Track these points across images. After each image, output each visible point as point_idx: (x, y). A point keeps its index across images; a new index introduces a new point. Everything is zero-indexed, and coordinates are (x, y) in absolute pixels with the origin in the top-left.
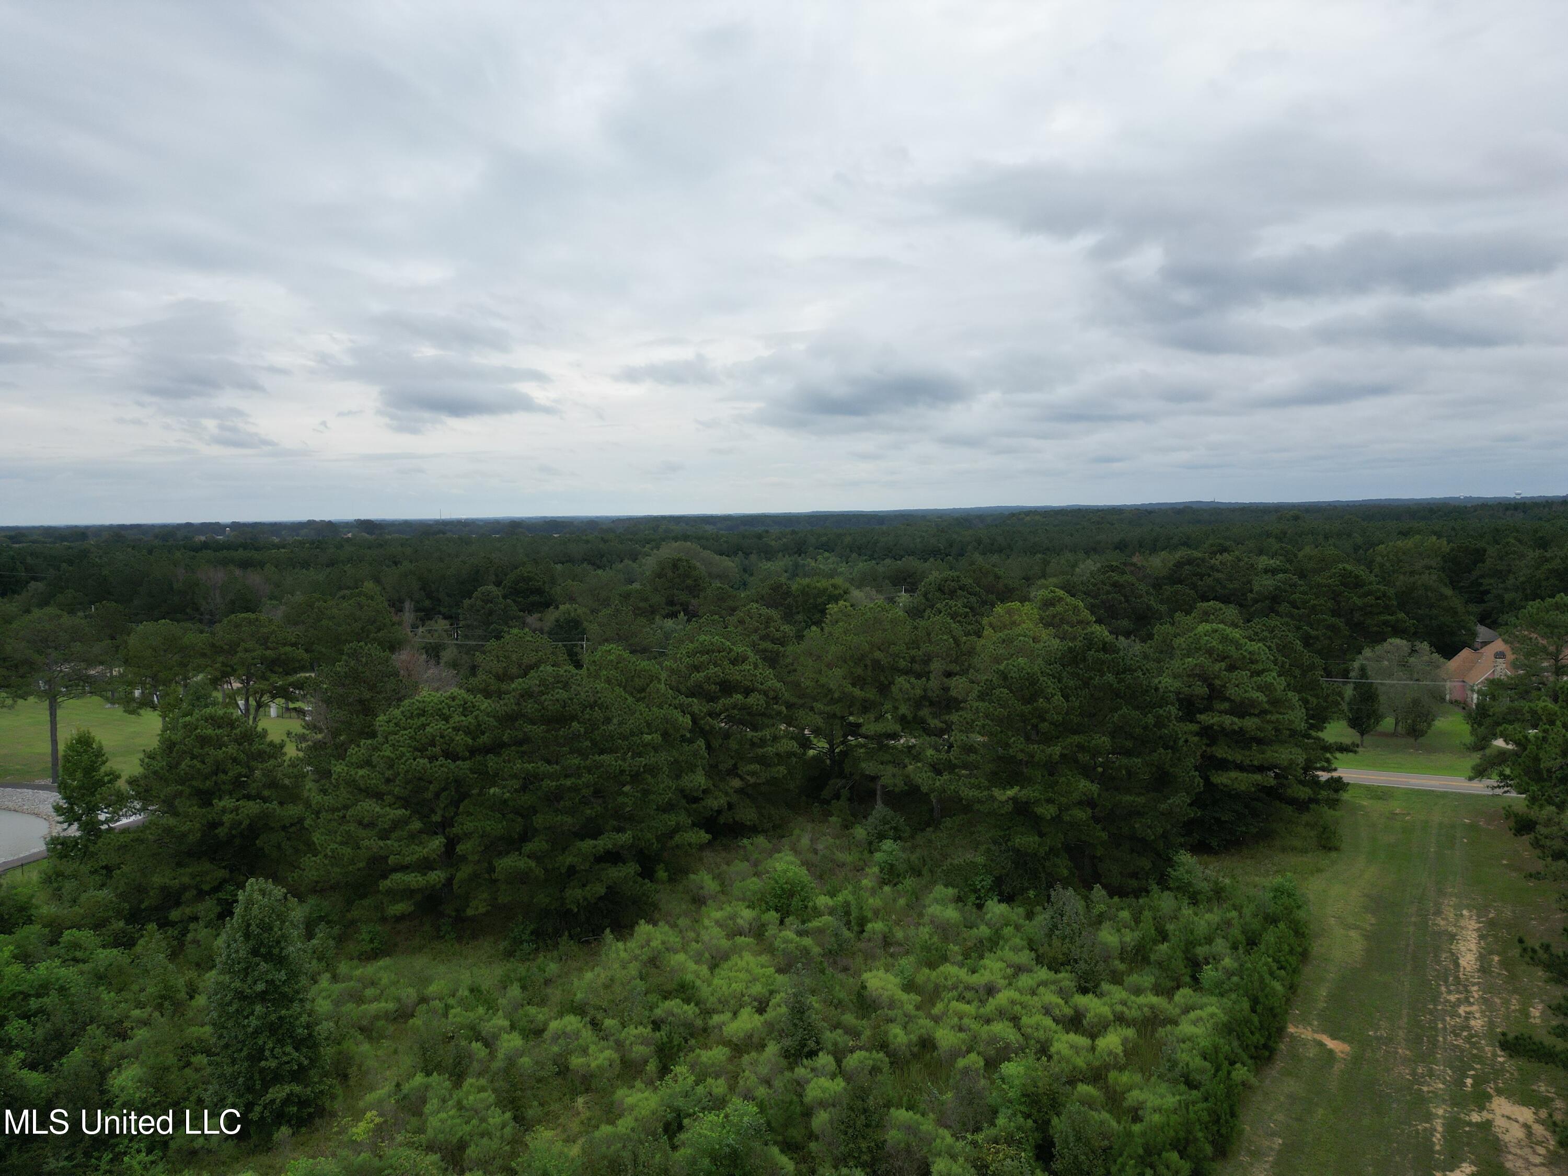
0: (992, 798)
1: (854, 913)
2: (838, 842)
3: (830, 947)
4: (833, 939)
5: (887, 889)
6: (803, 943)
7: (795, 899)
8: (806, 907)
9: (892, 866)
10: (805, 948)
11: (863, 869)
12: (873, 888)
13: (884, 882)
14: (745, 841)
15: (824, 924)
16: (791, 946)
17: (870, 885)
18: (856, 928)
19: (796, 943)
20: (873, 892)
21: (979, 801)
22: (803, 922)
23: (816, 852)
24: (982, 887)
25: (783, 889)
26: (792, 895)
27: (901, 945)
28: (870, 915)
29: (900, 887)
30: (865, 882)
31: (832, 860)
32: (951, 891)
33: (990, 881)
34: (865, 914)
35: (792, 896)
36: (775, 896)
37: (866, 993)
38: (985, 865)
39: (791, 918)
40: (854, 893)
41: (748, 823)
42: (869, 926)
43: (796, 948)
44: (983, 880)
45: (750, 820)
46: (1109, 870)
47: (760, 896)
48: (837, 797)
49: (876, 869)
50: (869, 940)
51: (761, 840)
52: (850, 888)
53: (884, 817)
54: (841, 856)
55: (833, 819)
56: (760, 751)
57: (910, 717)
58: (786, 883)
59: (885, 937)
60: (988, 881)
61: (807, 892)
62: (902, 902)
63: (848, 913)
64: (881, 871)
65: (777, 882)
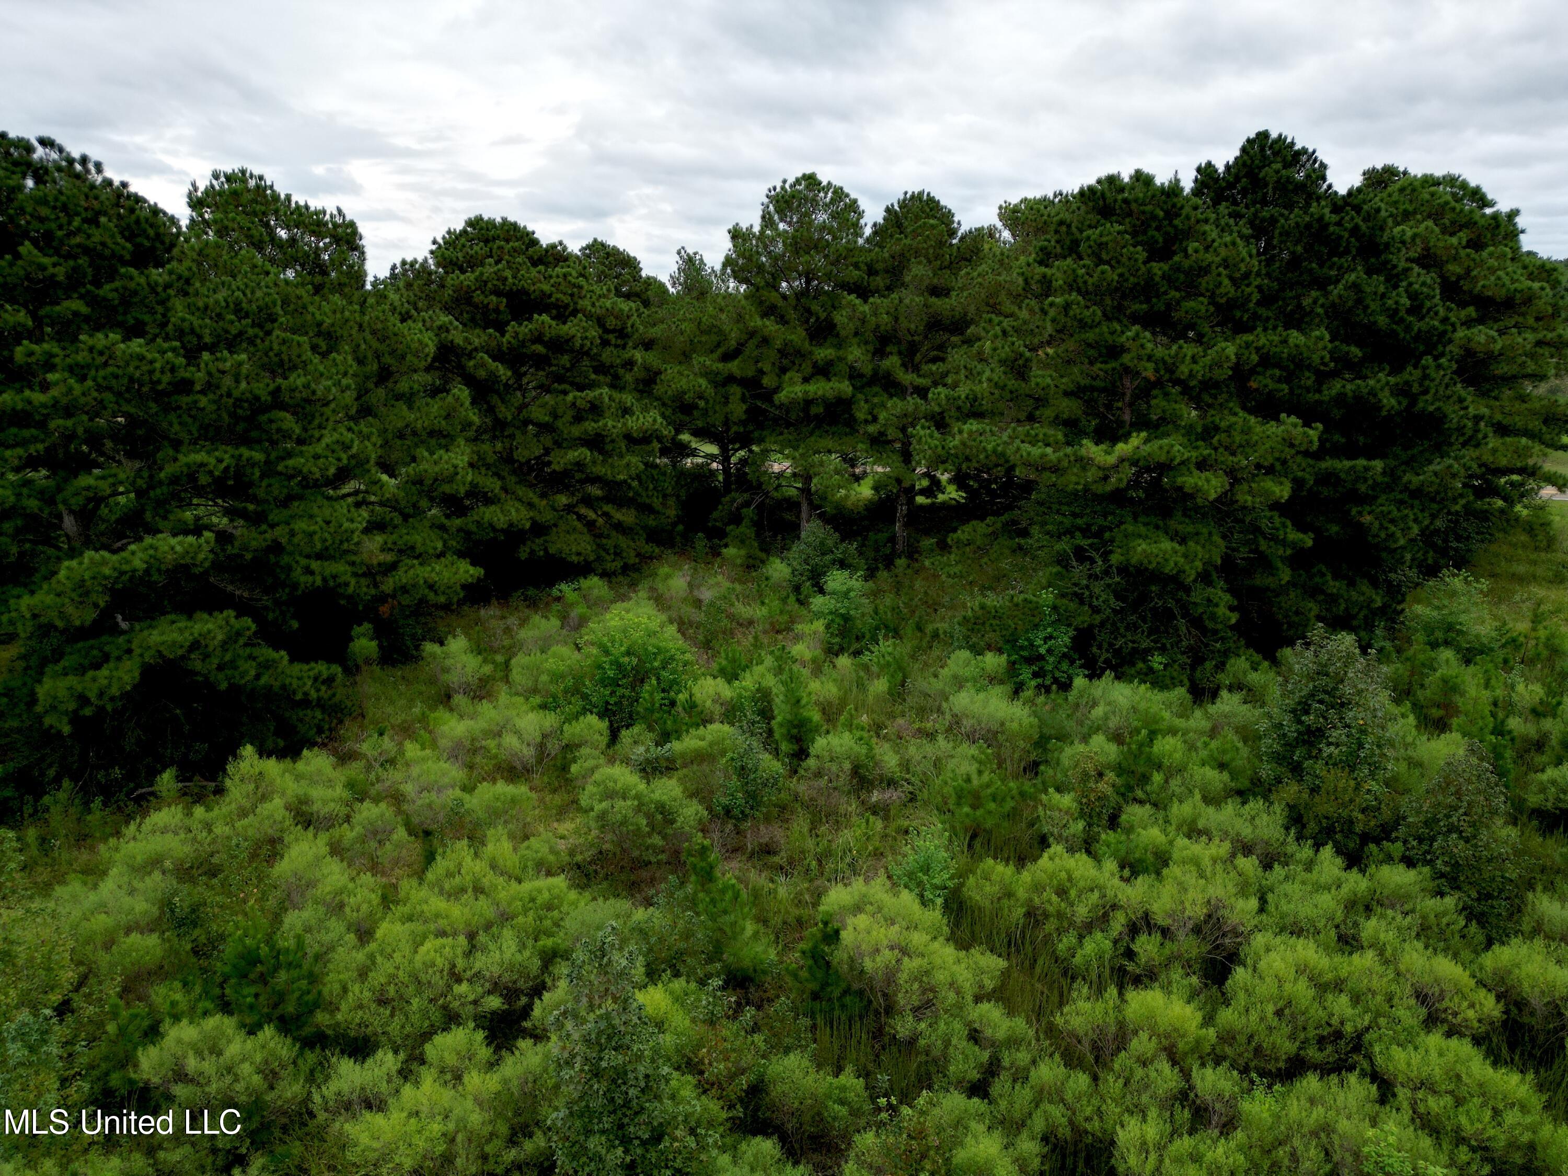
0: (1084, 463)
1: (781, 712)
2: (738, 587)
3: (725, 801)
4: (735, 782)
5: (844, 661)
6: (656, 796)
7: (647, 687)
8: (673, 703)
9: (846, 618)
10: (661, 808)
11: (789, 629)
12: (814, 661)
13: (832, 652)
14: (563, 586)
15: (711, 745)
16: (623, 807)
17: (808, 655)
18: (785, 747)
19: (638, 797)
20: (817, 671)
21: (1055, 469)
22: (665, 737)
23: (698, 603)
24: (1049, 651)
25: (619, 667)
26: (640, 676)
27: (891, 783)
28: (816, 716)
29: (866, 658)
30: (800, 650)
31: (731, 617)
32: (993, 661)
33: (1067, 640)
34: (805, 713)
35: (642, 681)
36: (604, 682)
37: (839, 956)
38: (1055, 608)
39: (636, 729)
40: (779, 671)
41: (575, 559)
42: (820, 744)
43: (638, 809)
44: (1051, 637)
45: (579, 554)
46: (1297, 613)
47: (570, 682)
48: (736, 519)
49: (819, 626)
50: (818, 774)
51: (595, 585)
52: (769, 661)
53: (822, 543)
54: (744, 610)
55: (730, 552)
56: (590, 426)
57: (867, 370)
58: (628, 653)
59: (856, 771)
60: (1064, 640)
61: (674, 672)
62: (880, 686)
63: (766, 714)
64: (828, 627)
65: (607, 652)
